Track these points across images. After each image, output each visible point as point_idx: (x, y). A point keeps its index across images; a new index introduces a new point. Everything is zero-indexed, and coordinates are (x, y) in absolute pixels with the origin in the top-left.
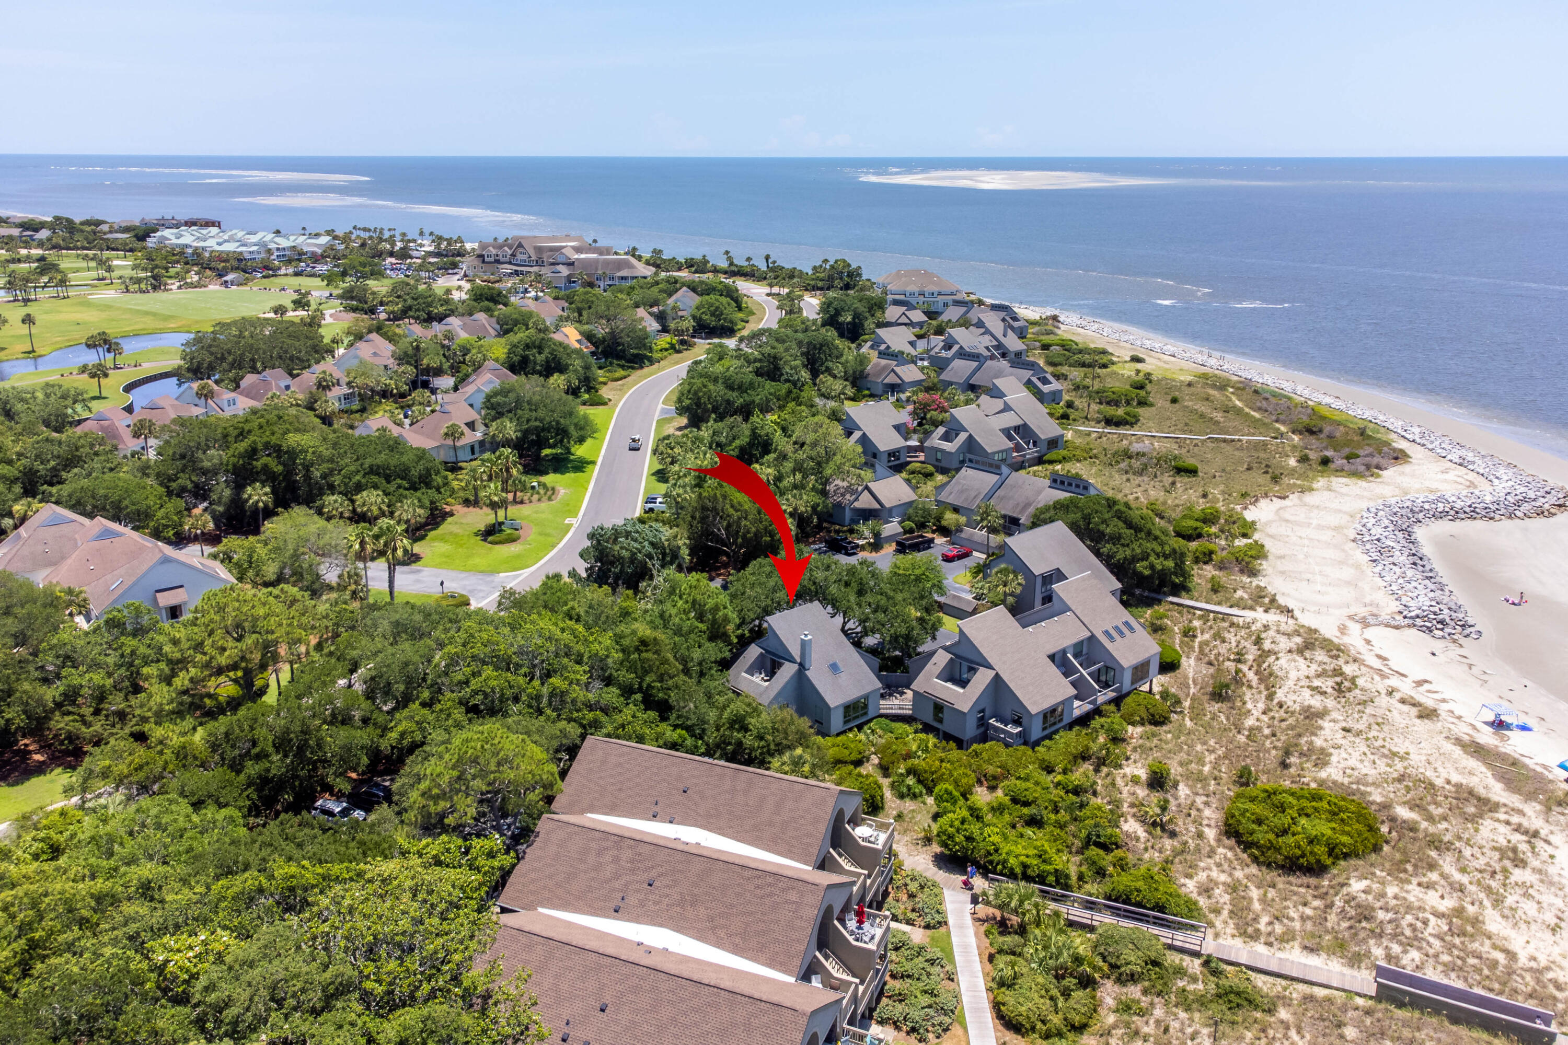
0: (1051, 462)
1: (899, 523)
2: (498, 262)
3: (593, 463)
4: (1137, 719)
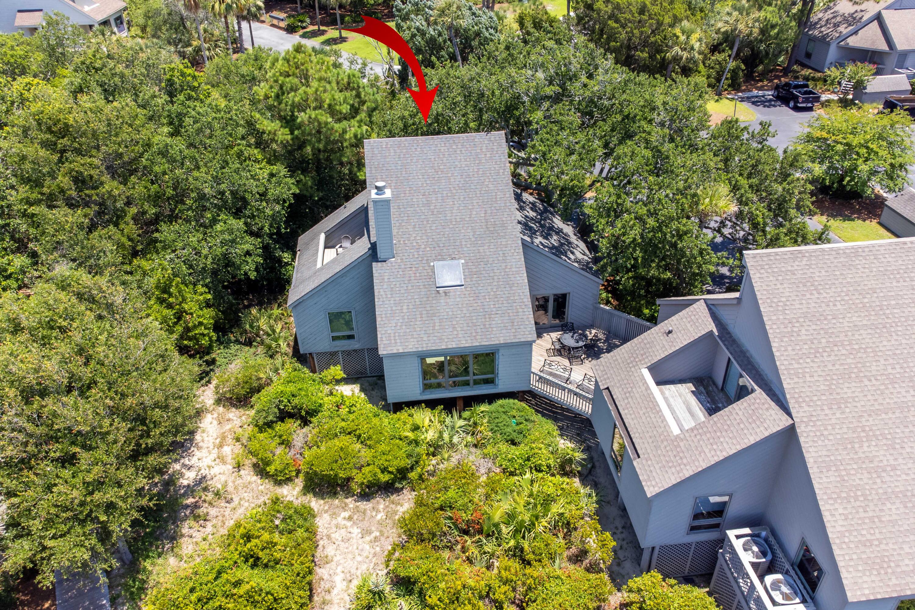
1: (909, 77)
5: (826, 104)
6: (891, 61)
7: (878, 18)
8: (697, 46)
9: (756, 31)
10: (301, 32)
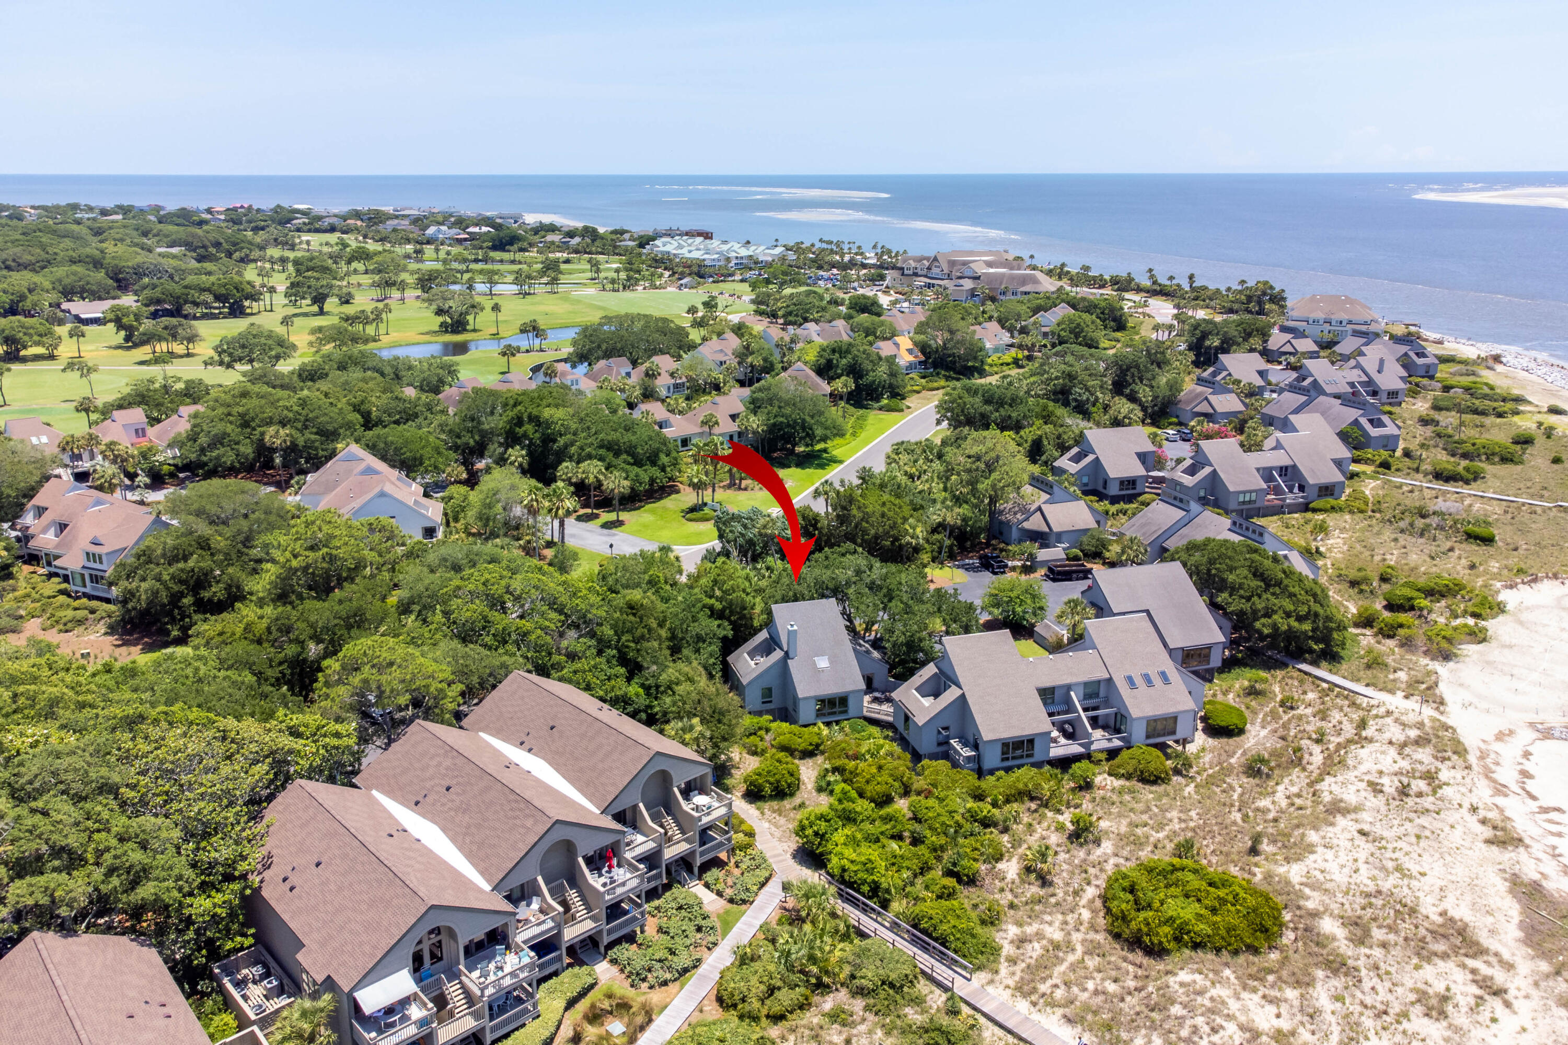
0: (1315, 510)
1: (1064, 549)
2: (916, 274)
3: (841, 462)
4: (1122, 771)
5: (1013, 569)
6: (1052, 539)
7: (1039, 509)
8: (920, 535)
9: (959, 522)
10: (574, 515)
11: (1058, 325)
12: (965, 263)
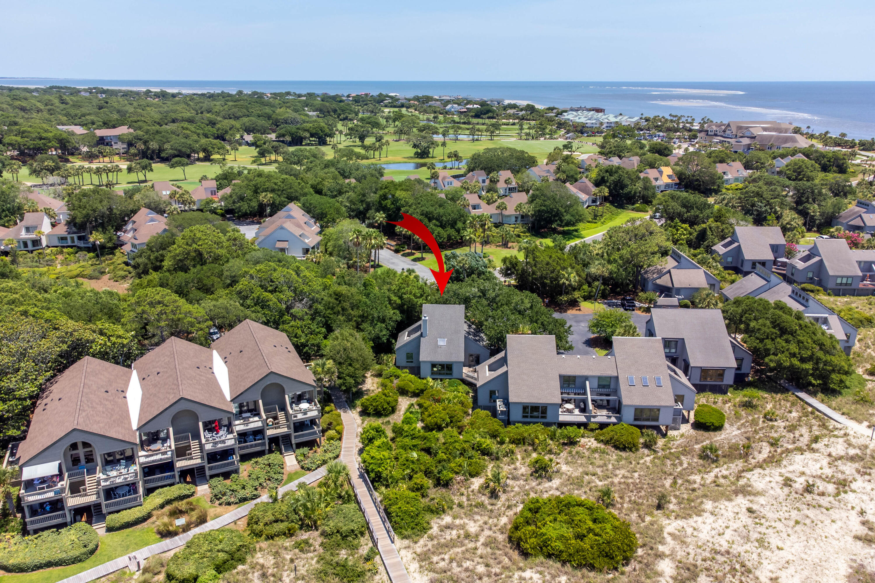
1: (679, 299)
2: (716, 135)
3: (582, 238)
4: (602, 438)
5: (639, 309)
6: (674, 292)
7: (669, 272)
8: (574, 280)
9: (607, 274)
10: (402, 253)
11: (787, 166)
12: (747, 128)
